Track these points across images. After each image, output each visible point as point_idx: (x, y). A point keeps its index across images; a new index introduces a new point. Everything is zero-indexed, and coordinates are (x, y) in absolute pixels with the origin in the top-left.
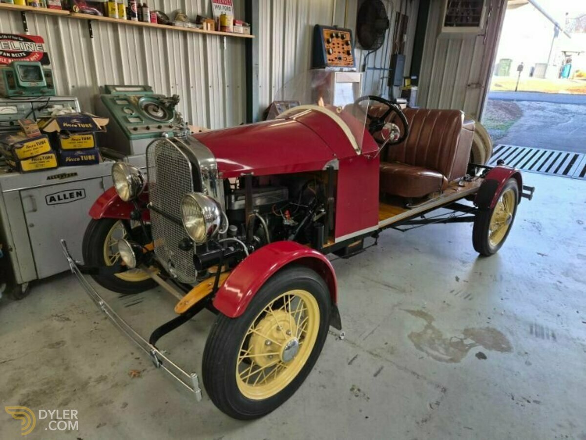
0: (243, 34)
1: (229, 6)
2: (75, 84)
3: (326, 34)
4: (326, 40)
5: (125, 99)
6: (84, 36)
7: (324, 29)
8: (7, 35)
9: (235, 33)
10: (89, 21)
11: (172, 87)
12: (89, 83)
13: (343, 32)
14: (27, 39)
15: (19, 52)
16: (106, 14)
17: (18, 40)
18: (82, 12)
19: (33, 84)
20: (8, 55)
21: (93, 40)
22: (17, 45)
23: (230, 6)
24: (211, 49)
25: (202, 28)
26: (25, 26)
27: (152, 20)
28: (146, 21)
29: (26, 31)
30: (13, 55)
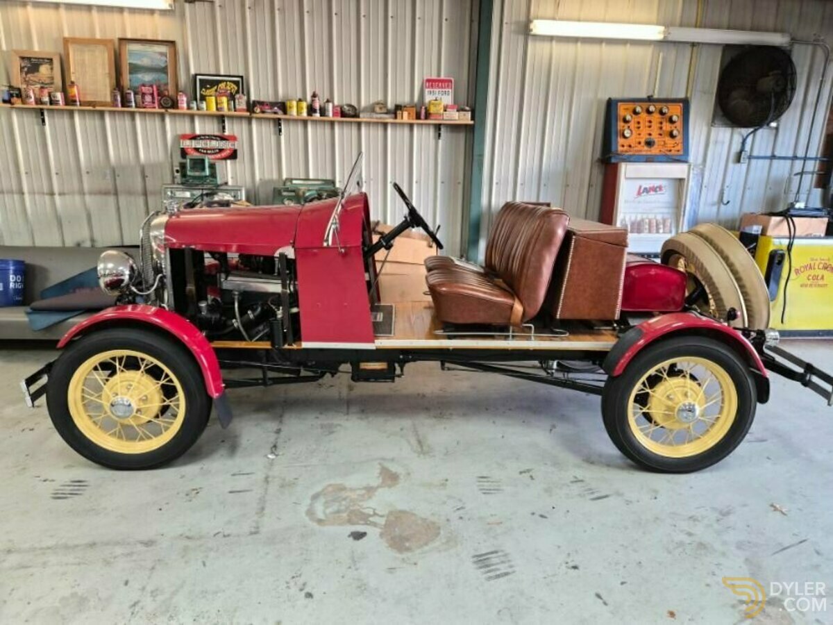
0: (459, 119)
1: (447, 90)
2: (262, 178)
3: (622, 111)
4: (622, 118)
5: (294, 191)
6: (275, 134)
7: (619, 104)
8: (208, 136)
9: (446, 120)
10: (279, 119)
11: (365, 182)
12: (275, 176)
13: (659, 106)
14: (223, 138)
15: (214, 149)
16: (285, 112)
17: (216, 140)
18: (263, 112)
19: (197, 174)
20: (205, 151)
21: (282, 138)
22: (215, 144)
23: (450, 90)
24: (420, 140)
25: (396, 118)
26: (224, 128)
27: (335, 114)
28: (327, 116)
29: (224, 132)
30: (209, 152)
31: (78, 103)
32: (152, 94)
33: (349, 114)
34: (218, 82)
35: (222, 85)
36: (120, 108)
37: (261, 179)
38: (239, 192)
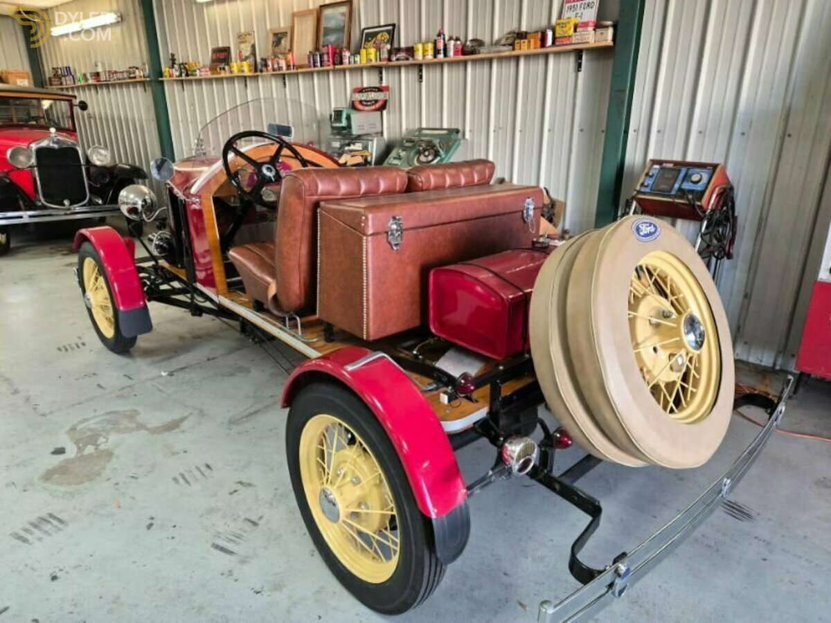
0: (596, 41)
1: (591, 1)
5: (413, 142)
6: (419, 80)
9: (576, 44)
11: (494, 132)
14: (380, 89)
16: (414, 57)
18: (398, 59)
19: (337, 125)
21: (424, 84)
24: (556, 75)
25: (514, 49)
26: (381, 79)
27: (456, 53)
28: (450, 57)
29: (381, 83)
30: (369, 103)
31: (292, 67)
32: (328, 54)
33: (470, 50)
34: (376, 34)
35: (379, 36)
36: (319, 68)
37: (407, 129)
38: (370, 143)
